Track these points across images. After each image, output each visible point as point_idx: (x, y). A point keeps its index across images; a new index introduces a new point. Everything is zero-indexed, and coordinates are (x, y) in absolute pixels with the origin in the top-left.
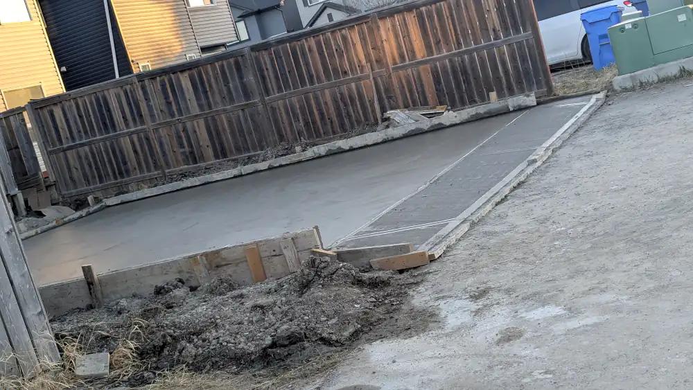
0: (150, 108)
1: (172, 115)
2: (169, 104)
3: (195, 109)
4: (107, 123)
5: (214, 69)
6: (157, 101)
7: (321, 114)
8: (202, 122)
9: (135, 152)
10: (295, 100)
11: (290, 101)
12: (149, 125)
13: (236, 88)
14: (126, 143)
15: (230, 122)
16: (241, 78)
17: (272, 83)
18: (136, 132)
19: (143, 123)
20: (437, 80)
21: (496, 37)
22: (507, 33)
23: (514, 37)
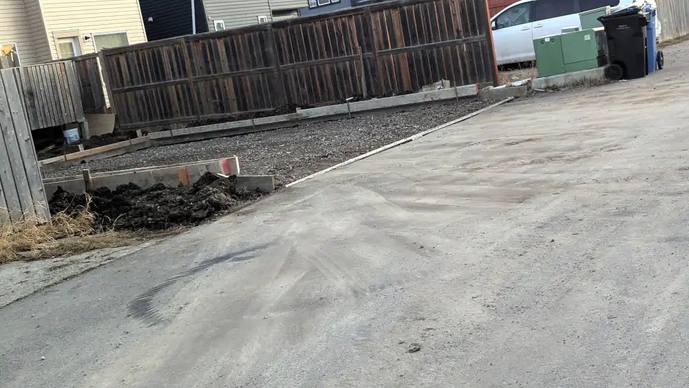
0: (192, 64)
1: (209, 72)
2: (207, 62)
3: (226, 70)
4: (159, 73)
5: (243, 38)
6: (198, 60)
7: (322, 84)
8: (230, 80)
9: (179, 99)
10: (302, 70)
11: (299, 72)
12: (191, 78)
13: (258, 55)
14: (172, 90)
15: (252, 84)
16: (263, 48)
17: (286, 55)
18: (181, 83)
19: (186, 76)
20: (411, 66)
21: (459, 37)
22: (467, 34)
23: (472, 38)
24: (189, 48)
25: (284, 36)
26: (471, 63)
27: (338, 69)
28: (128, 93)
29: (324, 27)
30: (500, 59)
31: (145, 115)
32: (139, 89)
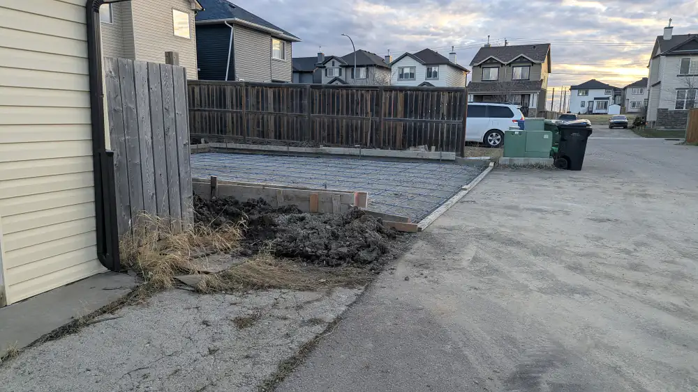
0: (247, 102)
1: (258, 109)
2: (258, 103)
3: (271, 109)
4: (222, 103)
5: (288, 91)
6: (252, 100)
7: (338, 132)
8: (273, 117)
9: (233, 123)
10: (326, 120)
11: (323, 120)
12: (244, 110)
13: (296, 104)
14: (229, 116)
15: (288, 122)
16: (301, 99)
17: (316, 107)
18: (237, 112)
19: (241, 108)
20: (405, 132)
21: (443, 118)
22: (449, 118)
23: (452, 121)
24: (247, 90)
25: (318, 95)
26: (448, 137)
27: (352, 125)
28: (197, 113)
29: (347, 95)
30: (468, 138)
31: (206, 129)
32: (205, 111)
